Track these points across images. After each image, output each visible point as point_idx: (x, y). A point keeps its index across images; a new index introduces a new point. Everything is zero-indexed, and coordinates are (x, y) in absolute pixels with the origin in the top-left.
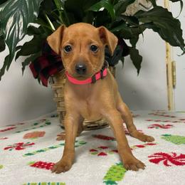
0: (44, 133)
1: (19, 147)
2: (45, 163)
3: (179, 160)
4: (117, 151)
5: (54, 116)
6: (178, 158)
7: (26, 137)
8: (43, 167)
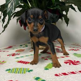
0: (24, 50)
1: (13, 55)
2: (23, 61)
3: (75, 63)
4: (51, 58)
5: (29, 43)
6: (76, 62)
7: (16, 51)
8: (22, 63)
